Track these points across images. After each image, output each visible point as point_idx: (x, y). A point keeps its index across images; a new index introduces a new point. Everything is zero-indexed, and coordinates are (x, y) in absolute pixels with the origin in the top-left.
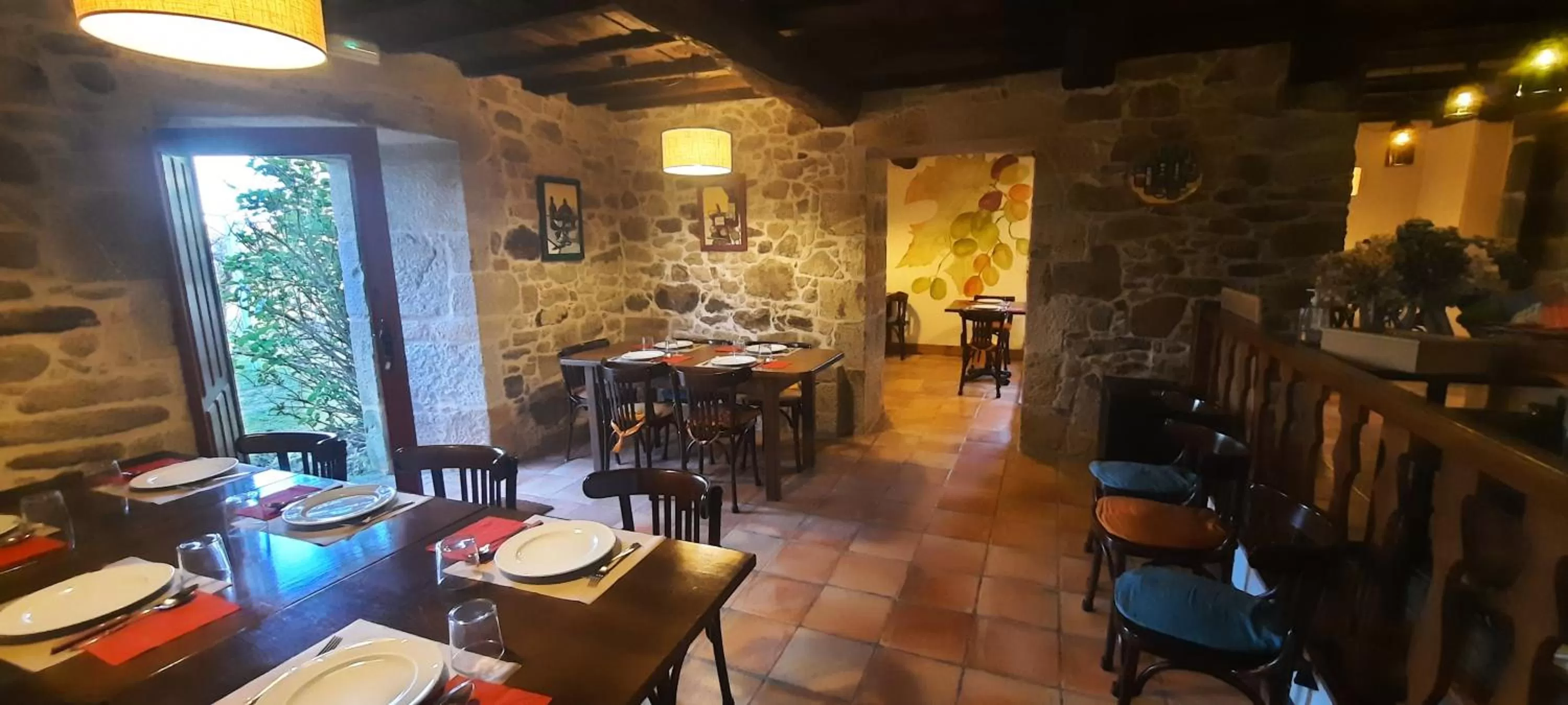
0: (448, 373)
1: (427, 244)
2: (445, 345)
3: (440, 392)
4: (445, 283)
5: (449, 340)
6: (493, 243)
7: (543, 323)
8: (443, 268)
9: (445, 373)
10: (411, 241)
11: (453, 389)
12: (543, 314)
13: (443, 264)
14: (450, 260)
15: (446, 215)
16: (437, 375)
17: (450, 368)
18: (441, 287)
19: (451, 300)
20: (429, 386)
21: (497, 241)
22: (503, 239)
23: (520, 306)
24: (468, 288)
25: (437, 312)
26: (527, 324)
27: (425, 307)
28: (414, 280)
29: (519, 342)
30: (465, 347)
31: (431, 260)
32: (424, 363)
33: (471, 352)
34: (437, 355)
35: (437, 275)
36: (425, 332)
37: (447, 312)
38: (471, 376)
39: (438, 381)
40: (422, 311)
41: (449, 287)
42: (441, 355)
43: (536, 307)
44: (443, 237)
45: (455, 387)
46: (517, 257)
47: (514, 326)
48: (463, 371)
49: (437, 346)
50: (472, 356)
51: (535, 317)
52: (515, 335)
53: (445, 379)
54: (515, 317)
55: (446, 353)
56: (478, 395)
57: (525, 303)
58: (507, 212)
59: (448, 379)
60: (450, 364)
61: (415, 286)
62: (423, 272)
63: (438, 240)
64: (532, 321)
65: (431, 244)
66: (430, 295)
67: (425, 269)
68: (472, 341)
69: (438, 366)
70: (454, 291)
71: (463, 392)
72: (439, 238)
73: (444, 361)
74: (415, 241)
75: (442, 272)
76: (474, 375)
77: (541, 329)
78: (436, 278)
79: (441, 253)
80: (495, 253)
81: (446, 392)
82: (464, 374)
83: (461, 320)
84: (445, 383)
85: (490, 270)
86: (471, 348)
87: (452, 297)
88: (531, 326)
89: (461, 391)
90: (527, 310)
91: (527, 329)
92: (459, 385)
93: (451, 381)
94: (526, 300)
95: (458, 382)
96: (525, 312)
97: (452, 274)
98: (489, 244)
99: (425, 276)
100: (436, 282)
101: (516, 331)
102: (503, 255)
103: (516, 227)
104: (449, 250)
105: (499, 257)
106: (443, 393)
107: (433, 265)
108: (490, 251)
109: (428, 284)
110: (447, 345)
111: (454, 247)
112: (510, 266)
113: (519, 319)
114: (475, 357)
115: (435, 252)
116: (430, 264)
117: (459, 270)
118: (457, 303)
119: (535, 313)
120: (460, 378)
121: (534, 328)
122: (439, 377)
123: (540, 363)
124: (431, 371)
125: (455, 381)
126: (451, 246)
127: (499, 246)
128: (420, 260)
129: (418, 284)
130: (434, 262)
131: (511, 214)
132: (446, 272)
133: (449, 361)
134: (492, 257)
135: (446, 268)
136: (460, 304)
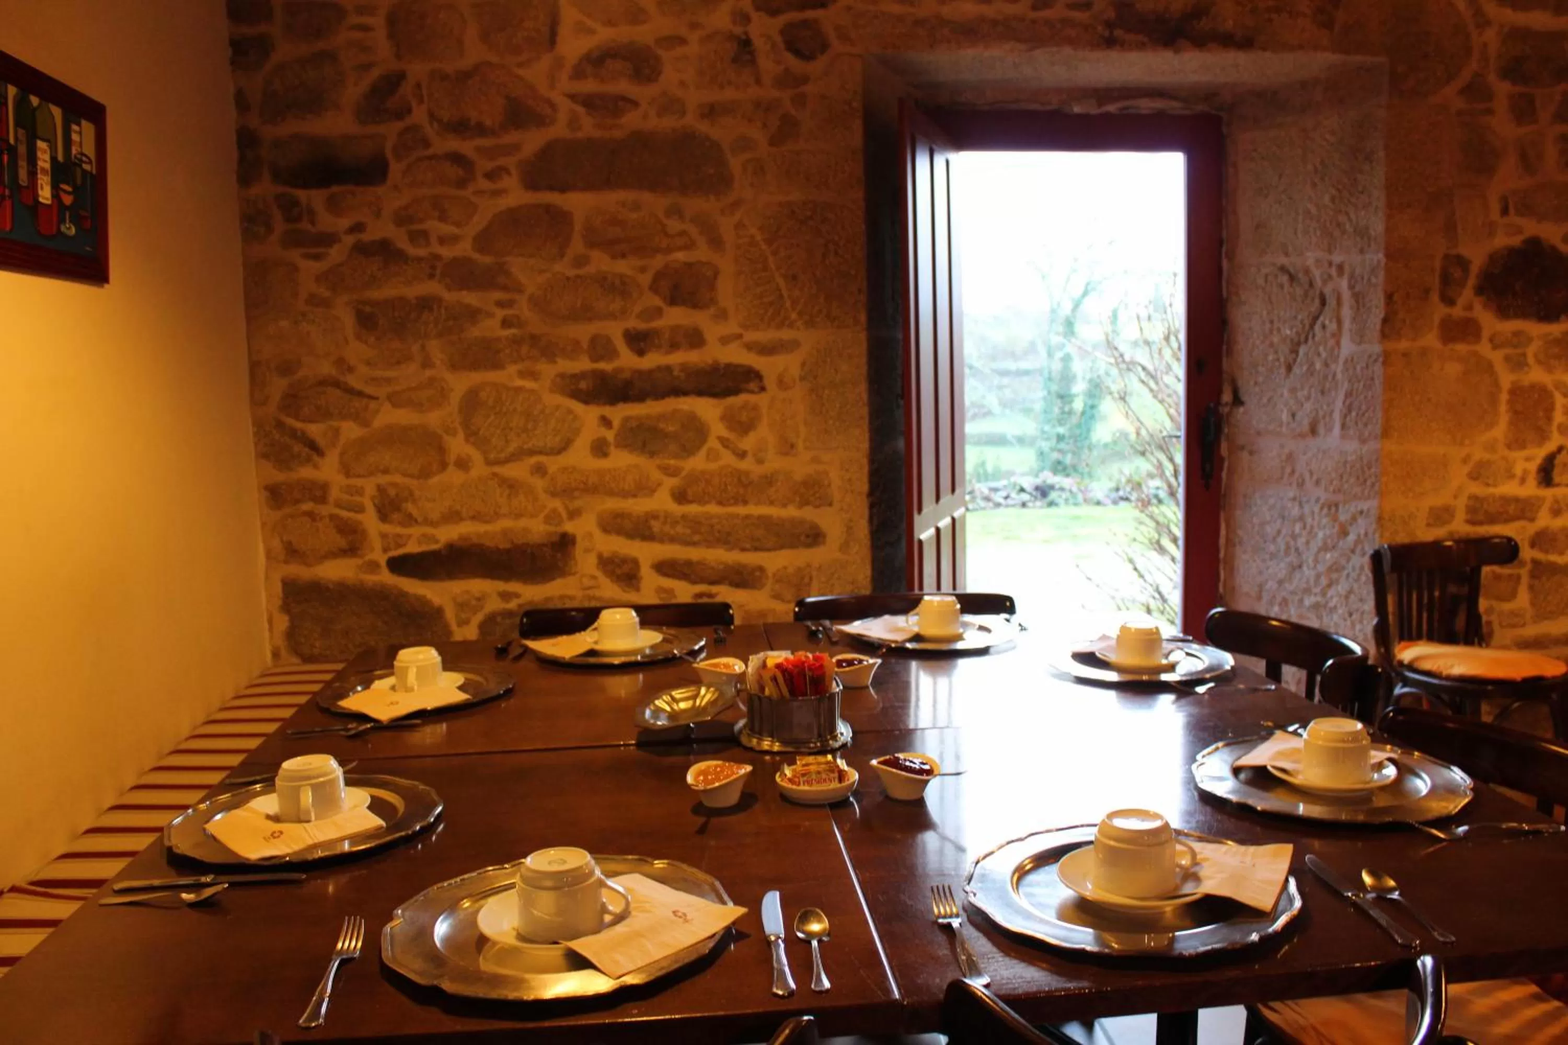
0: (1316, 561)
1: (1311, 285)
2: (1318, 500)
3: (1297, 598)
4: (1333, 366)
5: (1326, 490)
6: (1446, 280)
7: (1557, 479)
8: (1333, 335)
9: (1310, 561)
10: (1285, 279)
11: (1319, 599)
12: (1559, 460)
13: (1332, 327)
14: (1347, 312)
15: (1350, 220)
16: (1296, 562)
17: (1320, 550)
18: (1325, 377)
19: (1339, 404)
20: (1280, 582)
21: (1457, 273)
22: (1475, 269)
23: (1500, 431)
24: (1372, 379)
25: (1313, 431)
26: (1512, 476)
27: (1293, 415)
28: (1282, 360)
29: (1481, 517)
30: (1353, 508)
31: (1316, 318)
32: (1279, 532)
33: (1360, 521)
34: (1301, 518)
35: (1321, 349)
36: (1288, 470)
37: (1329, 430)
38: (1354, 575)
39: (1297, 575)
40: (1288, 424)
41: (1339, 376)
42: (1309, 520)
43: (1543, 436)
44: (1340, 268)
45: (1324, 594)
46: (1504, 313)
47: (1474, 476)
48: (1343, 562)
49: (1304, 499)
50: (1362, 532)
51: (1538, 461)
52: (1474, 498)
53: (1308, 572)
54: (1479, 454)
55: (1316, 517)
56: (1361, 622)
57: (1512, 423)
58: (1495, 207)
59: (1313, 573)
60: (1320, 544)
61: (1283, 370)
62: (1299, 344)
63: (1330, 277)
64: (1525, 472)
65: (1318, 282)
66: (1305, 392)
67: (1303, 338)
68: (1368, 498)
69: (1301, 541)
70: (1346, 385)
71: (1335, 607)
72: (1333, 271)
73: (1312, 534)
74: (1292, 278)
75: (1331, 342)
76: (1359, 575)
77: (1548, 493)
78: (1319, 355)
79: (1334, 302)
80: (1449, 301)
81: (1307, 602)
82: (1344, 568)
83: (1352, 446)
84: (1308, 582)
85: (1431, 339)
86: (1361, 512)
87: (1341, 397)
88: (1523, 481)
89: (1331, 604)
90: (1517, 443)
91: (1510, 489)
92: (1330, 593)
93: (1318, 576)
94: (1519, 416)
95: (1329, 586)
96: (1509, 447)
97: (1347, 347)
98: (1435, 281)
99: (1302, 350)
100: (1318, 366)
101: (1476, 489)
102: (1469, 308)
103: (1516, 241)
104: (1346, 295)
105: (1457, 312)
106: (1301, 601)
107: (1317, 328)
108: (1435, 297)
109: (1305, 368)
110: (1322, 501)
111: (1357, 289)
112: (1486, 334)
113: (1489, 463)
114: (1366, 534)
115: (1323, 302)
116: (1312, 326)
117: (1360, 337)
118: (1350, 411)
119: (1540, 453)
120: (1334, 576)
121: (1531, 489)
122: (1300, 567)
123: (1533, 575)
124: (1287, 552)
125: (1324, 581)
126: (1351, 287)
127: (1462, 284)
128: (1295, 317)
129: (1289, 368)
130: (1319, 323)
131: (1505, 211)
132: (1338, 343)
133: (1321, 535)
134: (1439, 311)
135: (1337, 335)
136: (1354, 414)
